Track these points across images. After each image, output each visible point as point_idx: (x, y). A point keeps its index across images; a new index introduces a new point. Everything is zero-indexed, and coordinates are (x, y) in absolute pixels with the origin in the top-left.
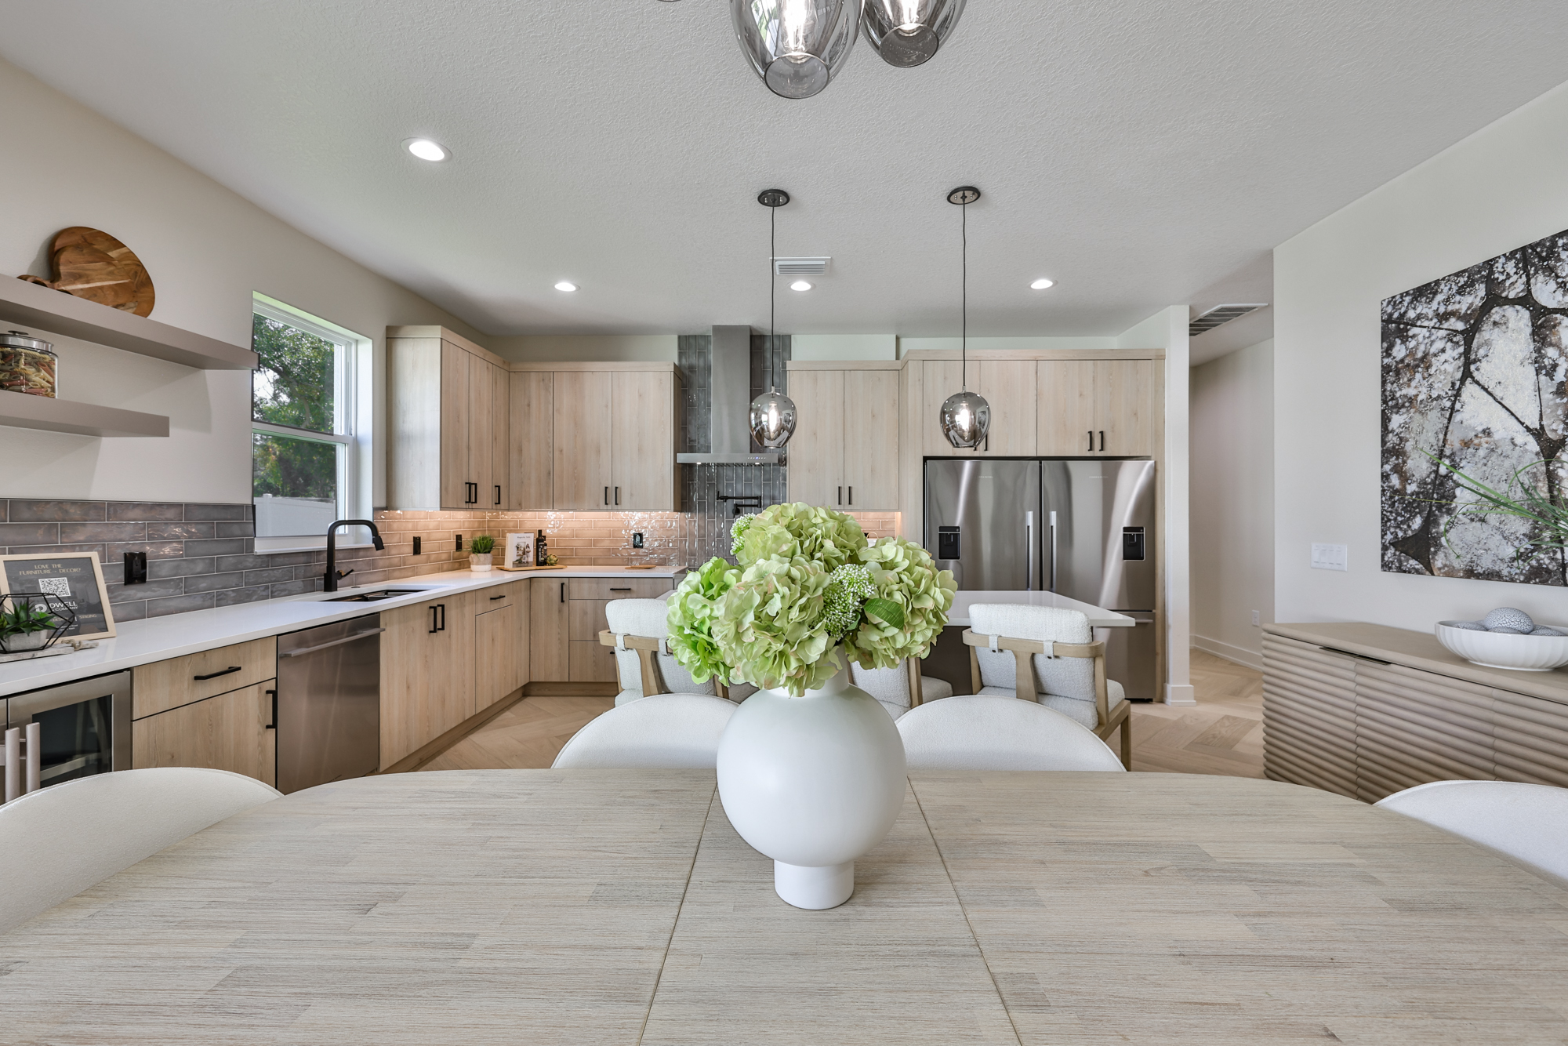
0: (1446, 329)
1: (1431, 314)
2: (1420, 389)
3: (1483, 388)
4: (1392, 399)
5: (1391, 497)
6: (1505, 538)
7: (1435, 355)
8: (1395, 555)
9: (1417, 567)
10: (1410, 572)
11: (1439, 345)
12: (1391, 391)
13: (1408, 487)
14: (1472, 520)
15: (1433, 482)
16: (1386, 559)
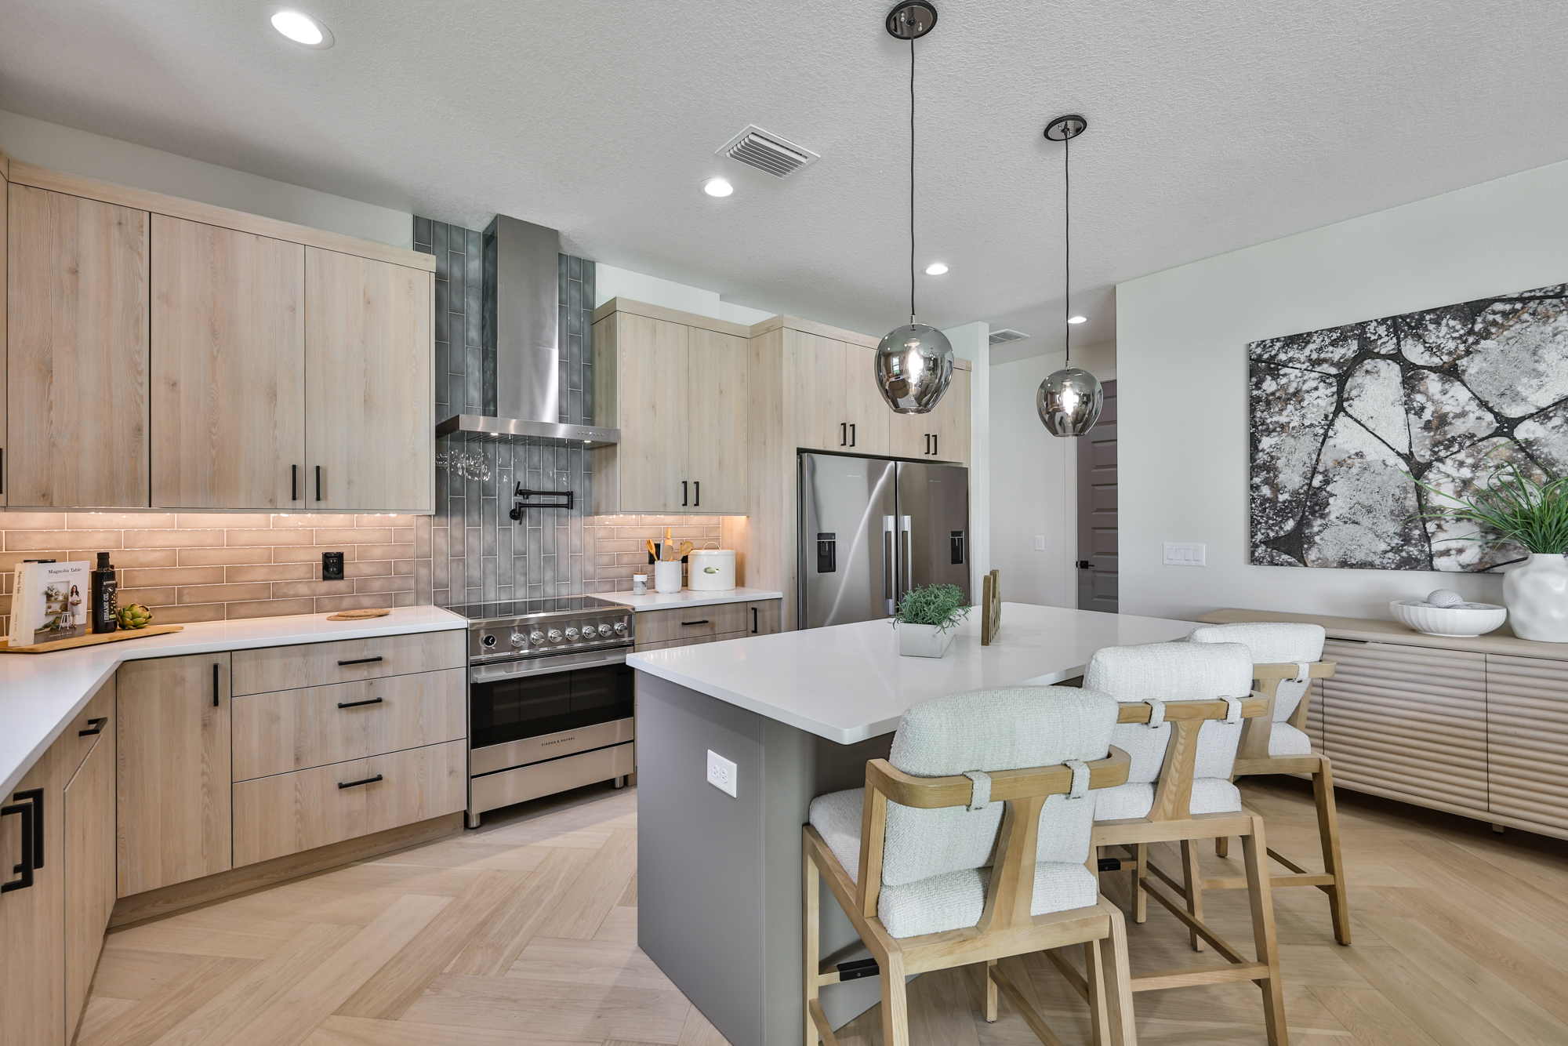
0: (1319, 372)
1: (1303, 358)
2: (1292, 418)
3: (1356, 420)
4: (1262, 424)
5: (1261, 504)
6: (1377, 536)
7: (1308, 392)
8: (1266, 551)
9: (1289, 560)
10: (1282, 565)
11: (1312, 384)
12: (1261, 418)
13: (1280, 496)
14: (1345, 522)
15: (1306, 493)
16: (1257, 554)
